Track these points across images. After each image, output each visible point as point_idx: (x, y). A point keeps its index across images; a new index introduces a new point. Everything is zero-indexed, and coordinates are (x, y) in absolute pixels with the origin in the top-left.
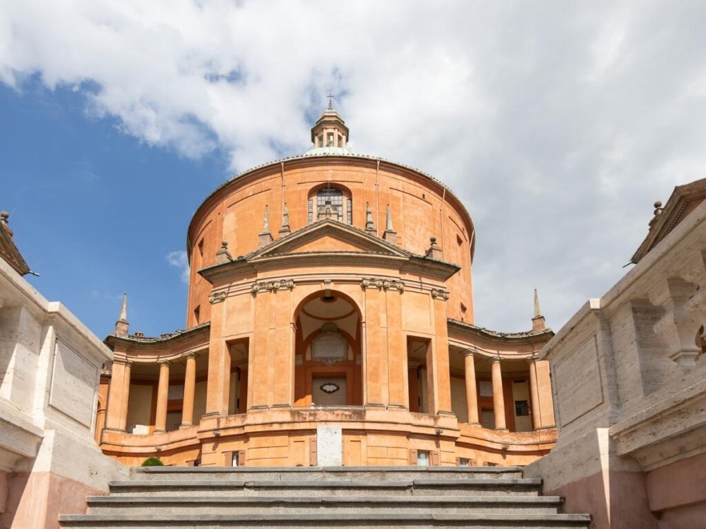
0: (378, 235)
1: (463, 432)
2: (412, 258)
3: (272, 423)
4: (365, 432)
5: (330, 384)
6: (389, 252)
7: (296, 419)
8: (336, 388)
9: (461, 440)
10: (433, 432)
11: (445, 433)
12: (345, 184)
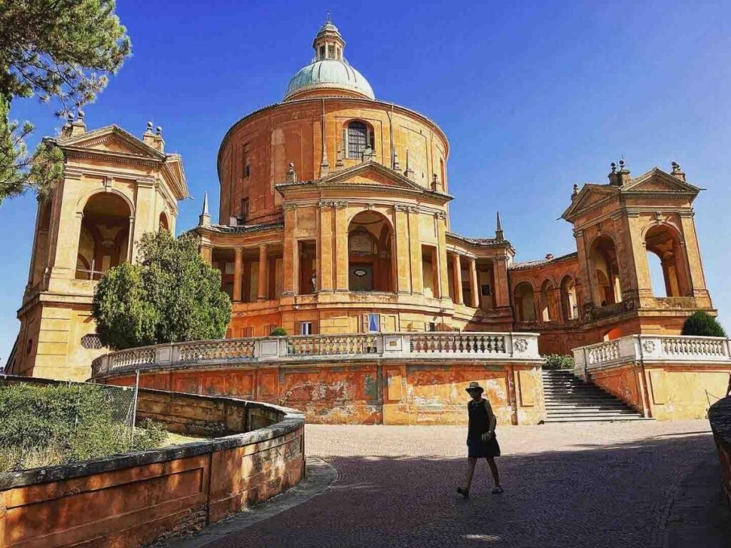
0: (402, 173)
1: (456, 311)
2: (425, 191)
3: (337, 303)
4: (398, 311)
5: (361, 270)
6: (411, 187)
7: (354, 301)
8: (364, 273)
9: (456, 315)
10: (438, 311)
11: (447, 312)
12: (369, 121)
